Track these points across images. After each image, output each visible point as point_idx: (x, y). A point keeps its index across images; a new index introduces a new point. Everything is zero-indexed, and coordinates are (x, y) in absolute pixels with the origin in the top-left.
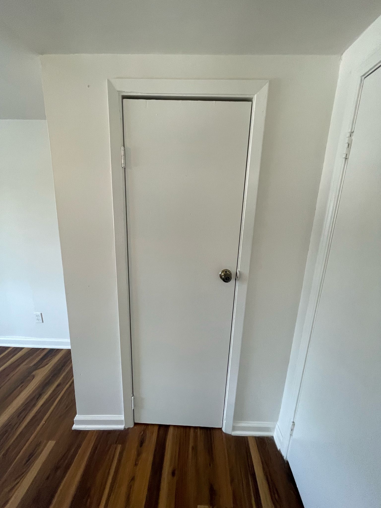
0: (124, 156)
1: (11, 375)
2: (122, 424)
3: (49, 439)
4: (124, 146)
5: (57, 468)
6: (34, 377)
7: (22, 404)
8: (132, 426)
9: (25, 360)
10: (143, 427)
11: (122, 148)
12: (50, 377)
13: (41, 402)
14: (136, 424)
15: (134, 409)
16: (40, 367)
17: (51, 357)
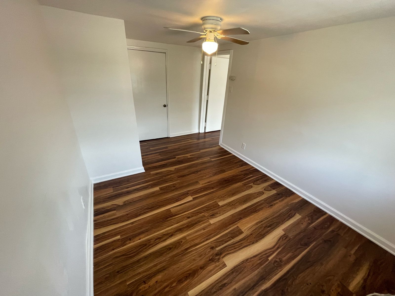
16: (115, 206)
17: (105, 209)
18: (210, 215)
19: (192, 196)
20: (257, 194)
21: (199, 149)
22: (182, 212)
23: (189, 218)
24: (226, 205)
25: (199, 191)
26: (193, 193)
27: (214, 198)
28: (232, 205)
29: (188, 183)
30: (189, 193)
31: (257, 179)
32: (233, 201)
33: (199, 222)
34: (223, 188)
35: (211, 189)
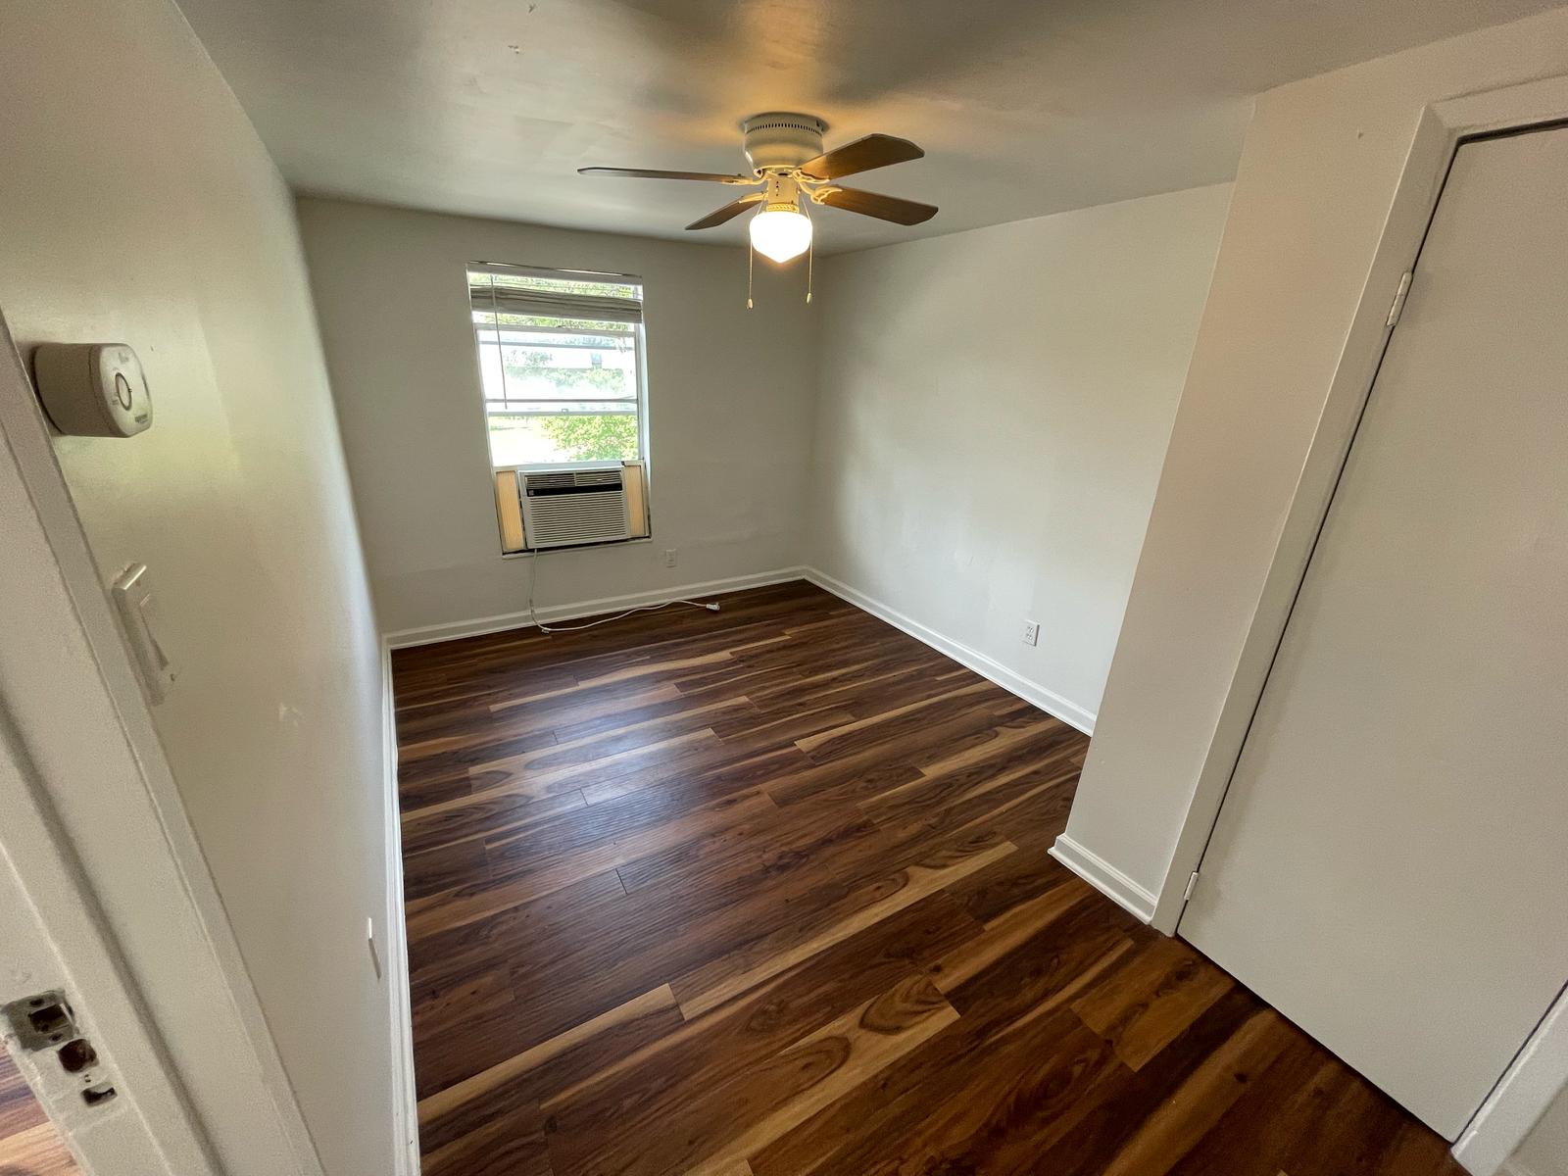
0: (1403, 297)
1: (963, 712)
2: (1149, 913)
3: (1008, 838)
4: (1413, 272)
5: (1015, 883)
6: (997, 735)
7: (976, 763)
8: (1169, 933)
9: (988, 700)
10: (1194, 956)
11: (1406, 277)
12: (1025, 751)
13: (1003, 779)
14: (1177, 937)
15: (1187, 901)
16: (1008, 724)
17: (1030, 718)
19: (800, 750)
23: (800, 704)
26: (798, 760)
29: (822, 796)
30: (810, 761)
33: (778, 697)
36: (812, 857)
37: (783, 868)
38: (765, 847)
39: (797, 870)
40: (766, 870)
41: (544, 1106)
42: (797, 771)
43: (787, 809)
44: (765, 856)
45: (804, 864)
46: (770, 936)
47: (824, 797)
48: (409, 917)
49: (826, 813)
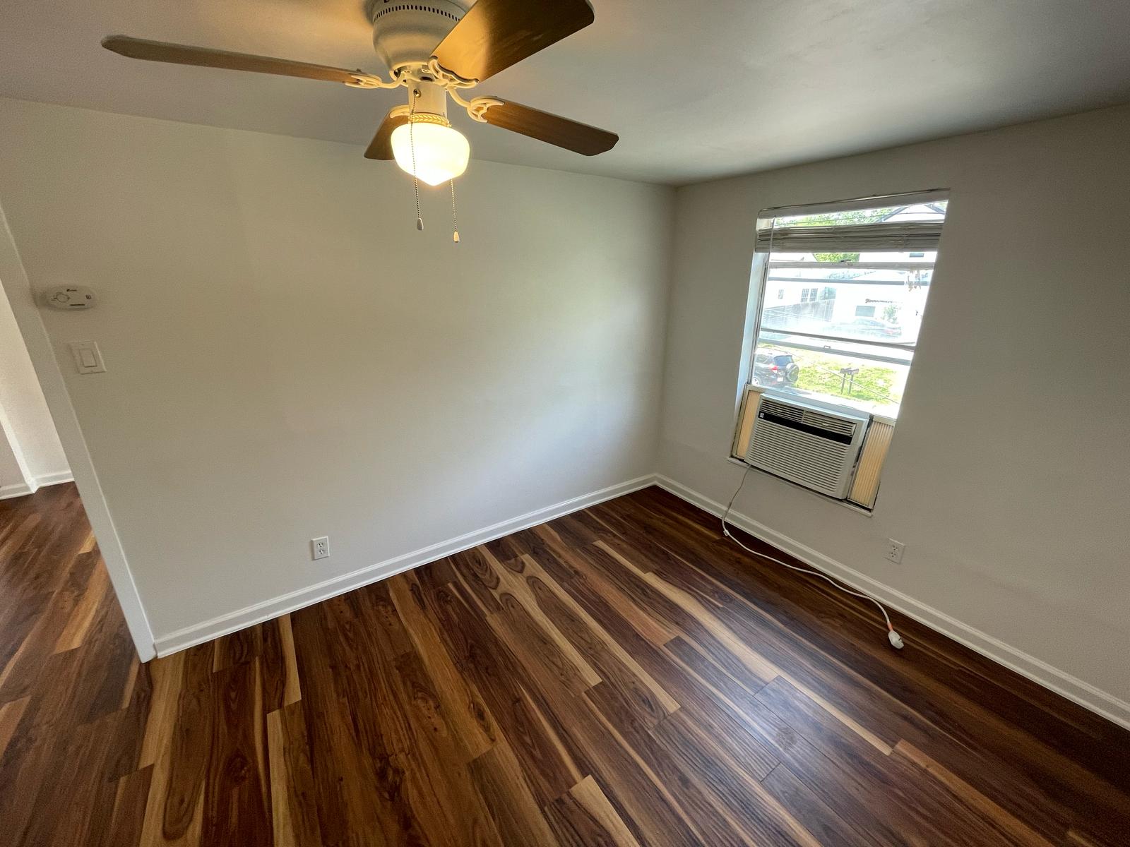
18: (649, 710)
19: (571, 783)
20: (538, 590)
21: (114, 779)
22: (668, 816)
23: (685, 781)
24: (595, 664)
25: (537, 753)
26: (552, 780)
27: (573, 696)
28: (592, 652)
29: (483, 814)
30: (551, 796)
31: (470, 578)
32: (577, 646)
34: (512, 665)
35: (525, 710)
36: (389, 804)
37: (382, 775)
38: (414, 755)
39: (376, 788)
40: (384, 758)
41: (257, 658)
42: (531, 780)
43: (465, 774)
44: (402, 756)
45: (381, 795)
46: (309, 768)
47: (482, 819)
48: (404, 575)
49: (452, 821)
